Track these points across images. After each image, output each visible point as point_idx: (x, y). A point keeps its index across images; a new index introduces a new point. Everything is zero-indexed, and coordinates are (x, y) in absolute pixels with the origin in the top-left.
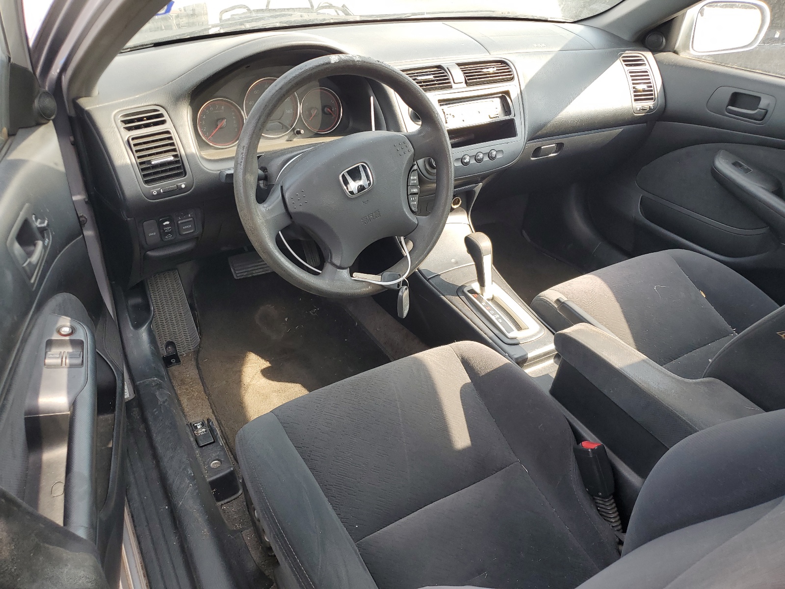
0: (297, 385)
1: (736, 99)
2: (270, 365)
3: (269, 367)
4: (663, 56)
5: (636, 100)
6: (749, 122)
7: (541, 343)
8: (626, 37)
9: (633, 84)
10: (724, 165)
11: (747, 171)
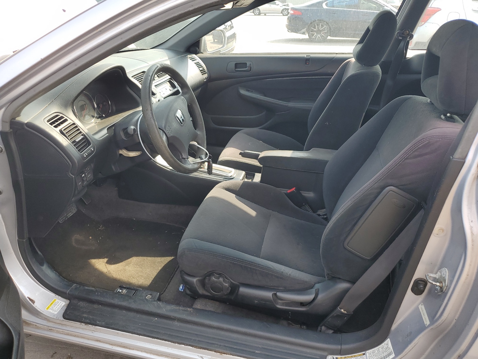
0: (133, 257)
1: (236, 65)
2: (107, 259)
3: (108, 260)
4: (200, 55)
5: (202, 74)
6: (243, 73)
7: (239, 175)
8: (182, 50)
9: (198, 68)
10: (243, 92)
11: (252, 92)
